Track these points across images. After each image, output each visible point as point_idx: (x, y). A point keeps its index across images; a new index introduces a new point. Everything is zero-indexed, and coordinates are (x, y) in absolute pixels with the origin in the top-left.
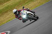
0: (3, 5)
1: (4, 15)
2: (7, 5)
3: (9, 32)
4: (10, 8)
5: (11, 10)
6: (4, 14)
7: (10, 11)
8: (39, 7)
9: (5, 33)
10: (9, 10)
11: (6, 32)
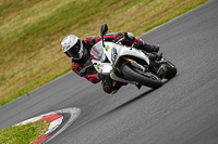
1: (53, 43)
3: (74, 112)
4: (81, 15)
5: (83, 21)
6: (53, 40)
7: (80, 26)
8: (199, 10)
9: (60, 115)
10: (76, 22)
11: (65, 111)
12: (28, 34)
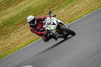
0: (18, 6)
1: (18, 30)
2: (26, 7)
6: (18, 28)
12: (4, 25)
